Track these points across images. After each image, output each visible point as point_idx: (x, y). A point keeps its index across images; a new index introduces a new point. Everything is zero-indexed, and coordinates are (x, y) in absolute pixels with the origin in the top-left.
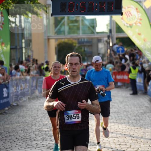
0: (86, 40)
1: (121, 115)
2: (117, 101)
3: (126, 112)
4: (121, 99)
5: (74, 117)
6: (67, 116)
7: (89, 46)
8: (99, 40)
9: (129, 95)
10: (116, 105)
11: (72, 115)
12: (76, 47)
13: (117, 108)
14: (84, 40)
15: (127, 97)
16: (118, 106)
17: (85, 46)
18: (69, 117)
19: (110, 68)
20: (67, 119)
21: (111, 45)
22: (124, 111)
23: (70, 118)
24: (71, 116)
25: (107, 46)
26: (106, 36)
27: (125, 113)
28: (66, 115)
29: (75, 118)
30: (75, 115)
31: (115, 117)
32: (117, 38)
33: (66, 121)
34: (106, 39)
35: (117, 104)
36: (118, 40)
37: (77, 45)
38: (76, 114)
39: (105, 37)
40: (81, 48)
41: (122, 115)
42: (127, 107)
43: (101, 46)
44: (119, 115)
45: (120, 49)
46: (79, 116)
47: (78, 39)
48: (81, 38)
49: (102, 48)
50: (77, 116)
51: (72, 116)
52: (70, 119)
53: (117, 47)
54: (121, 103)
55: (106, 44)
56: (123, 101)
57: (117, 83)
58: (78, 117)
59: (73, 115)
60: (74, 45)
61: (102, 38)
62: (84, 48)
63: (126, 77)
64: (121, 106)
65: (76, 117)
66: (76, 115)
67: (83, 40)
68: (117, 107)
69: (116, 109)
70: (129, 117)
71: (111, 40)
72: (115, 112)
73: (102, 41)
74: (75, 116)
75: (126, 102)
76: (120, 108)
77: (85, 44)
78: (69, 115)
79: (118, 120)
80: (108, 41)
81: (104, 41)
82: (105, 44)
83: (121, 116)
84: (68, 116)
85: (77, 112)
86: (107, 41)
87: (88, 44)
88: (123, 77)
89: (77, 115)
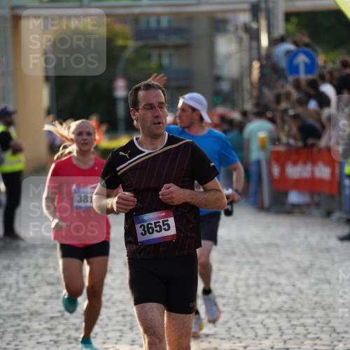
0: (165, 23)
1: (302, 321)
2: (287, 266)
3: (323, 308)
4: (304, 259)
5: (158, 228)
6: (141, 227)
7: (177, 47)
8: (218, 24)
9: (334, 242)
10: (283, 280)
11: (151, 224)
12: (128, 54)
13: (289, 294)
14: (159, 22)
15: (328, 250)
16: (294, 286)
17: (165, 47)
18: (146, 229)
19: (262, 135)
20: (142, 234)
21: (264, 41)
22: (316, 305)
23: (149, 230)
24: (150, 226)
25: (250, 49)
26: (247, 6)
27: (319, 313)
28: (139, 225)
29: (161, 231)
30: (159, 222)
31: (280, 329)
32: (288, 16)
33: (141, 238)
34: (245, 18)
35: (289, 277)
36: (294, 20)
37: (132, 44)
38: (161, 221)
39: (243, 11)
40: (149, 57)
41: (309, 321)
42: (326, 287)
43: (225, 46)
44: (294, 322)
45: (302, 59)
46: (168, 225)
47: (136, 19)
48: (148, 15)
49: (229, 56)
50: (164, 225)
51: (153, 226)
52: (150, 233)
53: (288, 52)
54: (305, 272)
55: (245, 37)
56: (312, 265)
57: (286, 194)
58: (166, 227)
59: (155, 223)
60: (120, 42)
61: (229, 16)
62: (160, 56)
63: (323, 172)
64: (304, 284)
65: (163, 227)
66: (161, 224)
67: (153, 24)
68: (288, 289)
69: (284, 298)
70: (334, 330)
71: (263, 23)
72: (279, 310)
73: (231, 27)
74: (160, 226)
75: (323, 269)
76: (301, 292)
77: (162, 40)
78: (145, 224)
79: (290, 339)
80: (254, 25)
81: (237, 28)
82: (240, 41)
83: (304, 325)
84: (144, 226)
85: (163, 214)
86: (247, 29)
87: (174, 40)
88: (313, 172)
89: (163, 222)
